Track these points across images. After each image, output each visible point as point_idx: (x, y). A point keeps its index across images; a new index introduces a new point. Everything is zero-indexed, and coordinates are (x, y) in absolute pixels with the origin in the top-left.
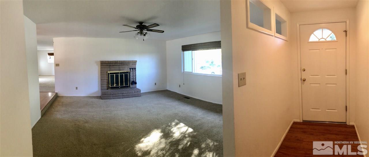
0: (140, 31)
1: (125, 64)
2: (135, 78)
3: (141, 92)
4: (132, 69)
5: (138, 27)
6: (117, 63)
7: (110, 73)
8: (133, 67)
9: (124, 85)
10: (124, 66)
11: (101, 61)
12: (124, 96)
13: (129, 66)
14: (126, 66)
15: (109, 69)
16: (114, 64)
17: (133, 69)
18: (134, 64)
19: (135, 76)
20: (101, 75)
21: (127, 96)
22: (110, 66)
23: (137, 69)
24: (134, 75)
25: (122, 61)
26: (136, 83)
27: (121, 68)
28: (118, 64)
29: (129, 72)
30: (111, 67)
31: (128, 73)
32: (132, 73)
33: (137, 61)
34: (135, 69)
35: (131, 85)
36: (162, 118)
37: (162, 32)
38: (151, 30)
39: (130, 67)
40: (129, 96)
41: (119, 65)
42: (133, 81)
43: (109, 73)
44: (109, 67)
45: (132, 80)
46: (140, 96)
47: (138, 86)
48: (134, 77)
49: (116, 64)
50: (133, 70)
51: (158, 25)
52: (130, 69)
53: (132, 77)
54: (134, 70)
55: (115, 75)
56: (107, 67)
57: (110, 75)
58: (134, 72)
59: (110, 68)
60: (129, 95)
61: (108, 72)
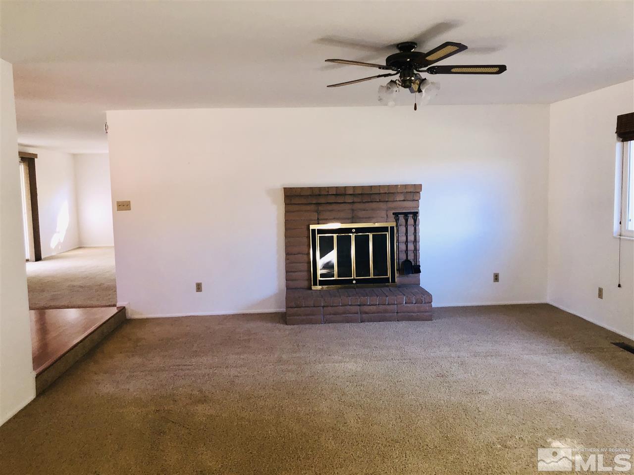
0: (400, 77)
1: (377, 198)
2: (416, 250)
3: (434, 304)
4: (401, 218)
5: (392, 63)
6: (345, 195)
7: (320, 231)
8: (408, 206)
9: (372, 276)
10: (374, 205)
11: (285, 189)
12: (366, 313)
13: (390, 205)
14: (383, 205)
15: (315, 216)
16: (332, 199)
17: (406, 215)
18: (410, 197)
19: (416, 241)
20: (286, 236)
21: (378, 313)
22: (318, 204)
23: (421, 217)
24: (411, 238)
25: (363, 187)
26: (417, 270)
27: (361, 214)
28: (349, 199)
29: (392, 228)
30: (320, 208)
31: (385, 229)
32: (402, 229)
33: (421, 185)
34: (415, 214)
35: (396, 275)
36: (483, 409)
37: (496, 69)
38: (447, 70)
39: (395, 208)
40: (387, 315)
41: (353, 202)
42: (407, 261)
43: (314, 231)
44: (313, 207)
45: (403, 257)
46: (429, 319)
47: (426, 279)
48: (411, 246)
49: (340, 200)
50: (407, 221)
51: (461, 48)
52: (396, 215)
53: (403, 247)
54: (411, 221)
55: (335, 235)
56: (308, 208)
57: (318, 236)
58: (411, 229)
59: (318, 212)
60: (386, 311)
61: (312, 227)
